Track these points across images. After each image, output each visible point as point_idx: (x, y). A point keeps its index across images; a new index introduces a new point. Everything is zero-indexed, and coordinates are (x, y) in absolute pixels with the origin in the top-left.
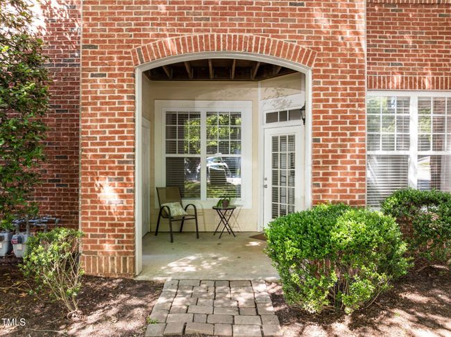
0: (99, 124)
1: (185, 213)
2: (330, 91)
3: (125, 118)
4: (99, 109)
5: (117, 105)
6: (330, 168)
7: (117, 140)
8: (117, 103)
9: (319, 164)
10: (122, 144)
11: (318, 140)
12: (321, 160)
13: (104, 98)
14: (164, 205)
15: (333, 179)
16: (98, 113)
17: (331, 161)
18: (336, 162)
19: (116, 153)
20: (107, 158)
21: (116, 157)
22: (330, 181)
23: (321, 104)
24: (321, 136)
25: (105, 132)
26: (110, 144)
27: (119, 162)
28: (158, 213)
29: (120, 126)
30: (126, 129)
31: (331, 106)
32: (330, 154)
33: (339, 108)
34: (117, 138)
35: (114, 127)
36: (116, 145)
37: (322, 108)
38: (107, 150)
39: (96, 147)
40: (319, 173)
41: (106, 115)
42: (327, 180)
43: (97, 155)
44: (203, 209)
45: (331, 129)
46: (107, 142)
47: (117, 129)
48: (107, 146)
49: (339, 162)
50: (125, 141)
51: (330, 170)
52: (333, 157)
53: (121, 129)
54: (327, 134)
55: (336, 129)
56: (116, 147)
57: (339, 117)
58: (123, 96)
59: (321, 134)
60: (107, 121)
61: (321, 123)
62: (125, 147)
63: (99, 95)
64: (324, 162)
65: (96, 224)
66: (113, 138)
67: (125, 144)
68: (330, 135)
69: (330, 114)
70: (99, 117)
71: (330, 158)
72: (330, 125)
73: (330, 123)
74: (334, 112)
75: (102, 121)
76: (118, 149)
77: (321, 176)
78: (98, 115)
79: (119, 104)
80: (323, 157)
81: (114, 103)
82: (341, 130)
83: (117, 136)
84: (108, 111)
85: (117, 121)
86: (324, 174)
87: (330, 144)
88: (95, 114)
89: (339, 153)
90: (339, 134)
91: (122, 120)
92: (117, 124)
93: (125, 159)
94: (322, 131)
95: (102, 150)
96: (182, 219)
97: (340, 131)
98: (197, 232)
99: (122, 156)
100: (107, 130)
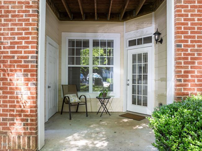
0: (10, 32)
1: (79, 101)
2: (189, 8)
3: (30, 27)
4: (10, 20)
5: (24, 17)
6: (190, 67)
7: (23, 44)
8: (24, 16)
9: (181, 64)
10: (27, 47)
11: (180, 46)
12: (182, 61)
13: (15, 11)
14: (66, 95)
15: (192, 76)
16: (10, 23)
17: (190, 62)
18: (194, 63)
19: (23, 55)
20: (16, 58)
21: (22, 57)
22: (190, 78)
23: (182, 18)
24: (182, 42)
25: (14, 38)
26: (18, 47)
27: (25, 62)
28: (63, 101)
29: (26, 34)
30: (30, 36)
31: (190, 20)
32: (189, 57)
33: (196, 22)
34: (23, 43)
35: (21, 34)
36: (23, 48)
37: (183, 21)
38: (16, 52)
39: (7, 50)
40: (181, 71)
41: (16, 25)
42: (187, 76)
43: (8, 56)
44: (90, 98)
45: (190, 37)
46: (16, 46)
47: (24, 35)
48: (16, 49)
49: (196, 63)
50: (30, 45)
51: (190, 69)
52: (191, 58)
53: (27, 36)
54: (187, 41)
55: (194, 37)
56: (23, 50)
57: (196, 28)
58: (29, 11)
59: (182, 41)
60: (16, 29)
61: (182, 33)
62: (30, 49)
63: (10, 9)
64: (185, 63)
65: (7, 111)
66: (21, 43)
67: (30, 47)
68: (189, 42)
69: (189, 25)
70: (10, 27)
71: (189, 60)
72: (189, 34)
73: (189, 33)
74: (192, 24)
75: (12, 29)
76: (24, 51)
77: (183, 73)
78: (10, 25)
79: (25, 17)
80: (184, 59)
81: (22, 16)
82: (198, 38)
83: (23, 41)
84: (17, 22)
85: (24, 29)
86: (185, 72)
87: (189, 49)
88: (7, 24)
89: (196, 56)
90: (196, 42)
91: (28, 29)
92: (24, 32)
93: (30, 59)
94: (183, 39)
95: (12, 52)
96: (78, 105)
97: (196, 39)
98: (87, 112)
99: (27, 57)
100: (16, 37)
